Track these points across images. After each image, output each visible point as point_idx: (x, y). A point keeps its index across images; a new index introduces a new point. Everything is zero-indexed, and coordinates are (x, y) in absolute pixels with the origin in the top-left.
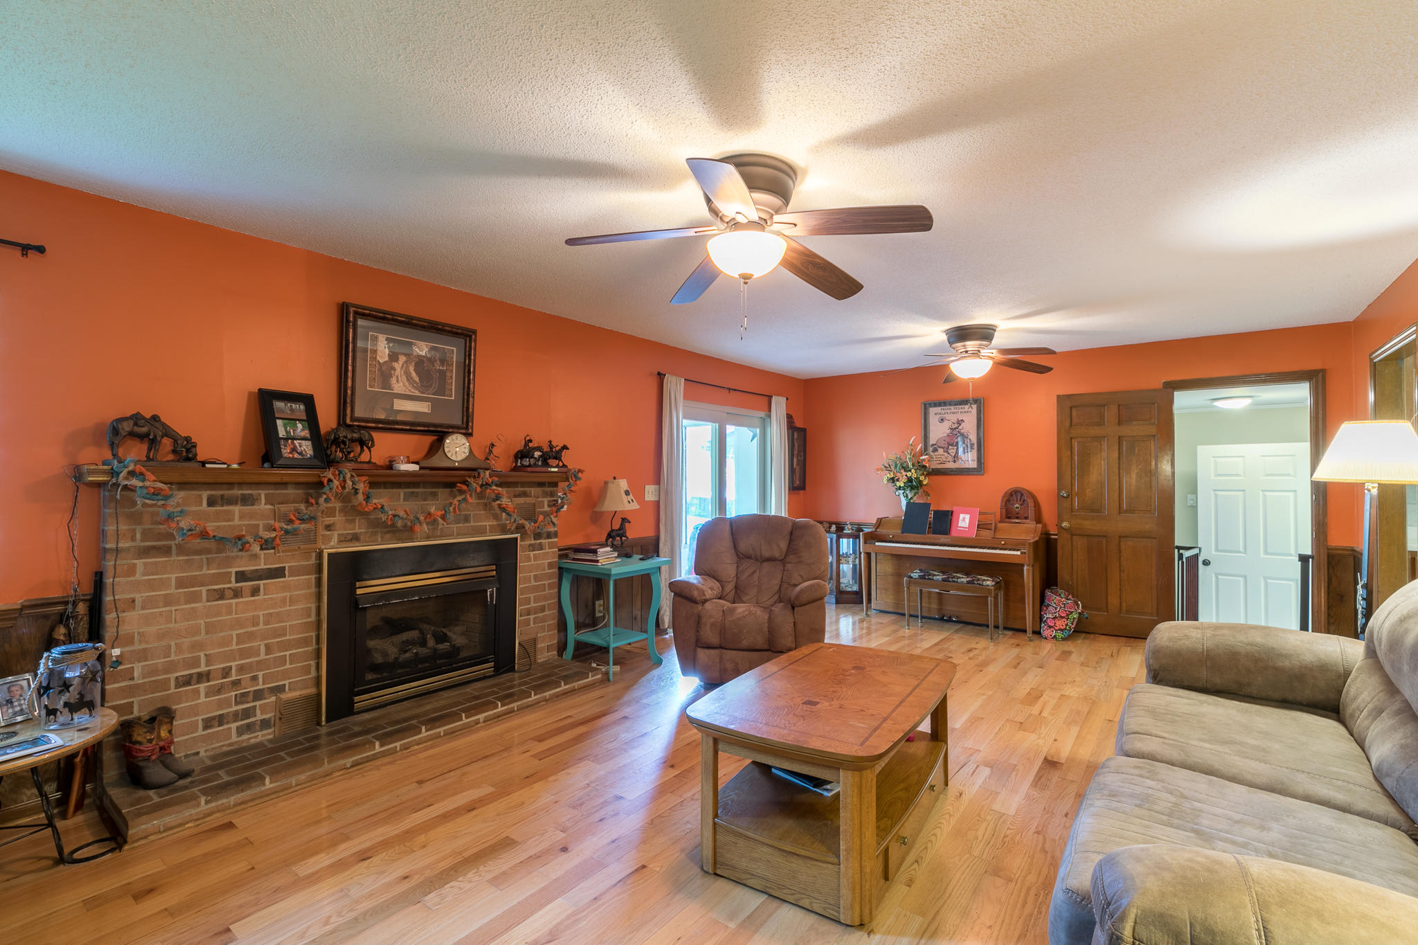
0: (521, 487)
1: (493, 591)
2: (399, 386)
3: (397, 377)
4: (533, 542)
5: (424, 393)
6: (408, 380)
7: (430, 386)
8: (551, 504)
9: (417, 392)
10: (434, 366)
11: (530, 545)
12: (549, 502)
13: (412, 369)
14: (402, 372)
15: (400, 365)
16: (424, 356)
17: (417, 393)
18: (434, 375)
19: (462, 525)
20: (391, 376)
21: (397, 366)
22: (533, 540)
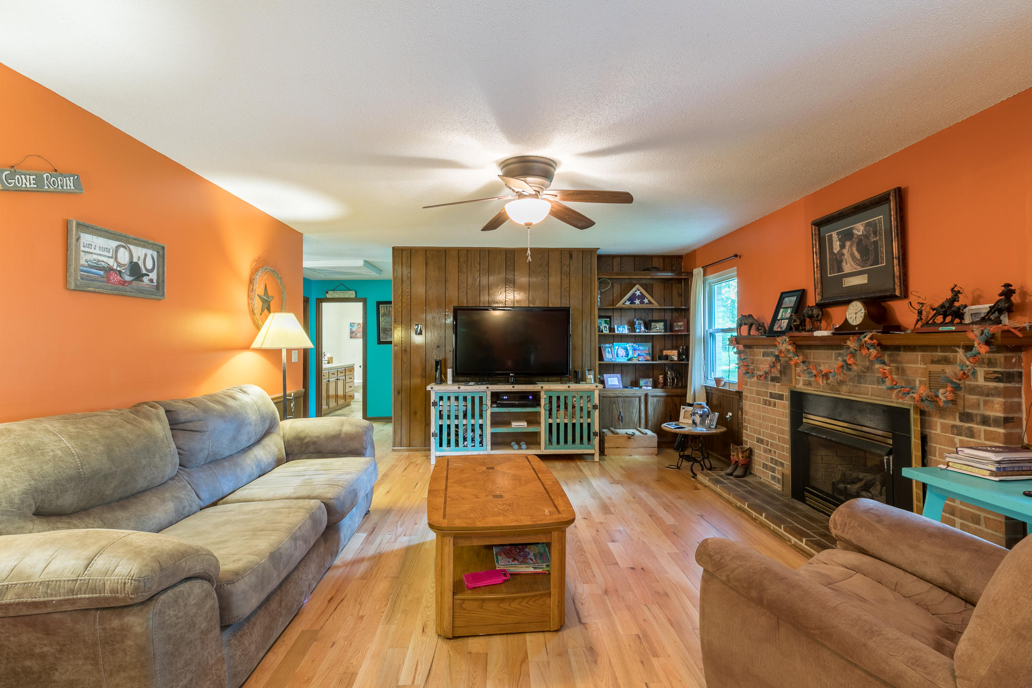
0: (941, 352)
1: (889, 459)
2: (848, 267)
3: (846, 260)
4: (958, 423)
5: (863, 267)
6: (853, 260)
7: (868, 259)
8: (989, 376)
9: (859, 267)
10: (869, 240)
11: (953, 426)
12: (987, 373)
13: (854, 249)
14: (849, 255)
15: (847, 250)
16: (861, 235)
17: (860, 269)
18: (871, 248)
19: (876, 386)
20: (842, 261)
21: (845, 251)
22: (958, 420)
